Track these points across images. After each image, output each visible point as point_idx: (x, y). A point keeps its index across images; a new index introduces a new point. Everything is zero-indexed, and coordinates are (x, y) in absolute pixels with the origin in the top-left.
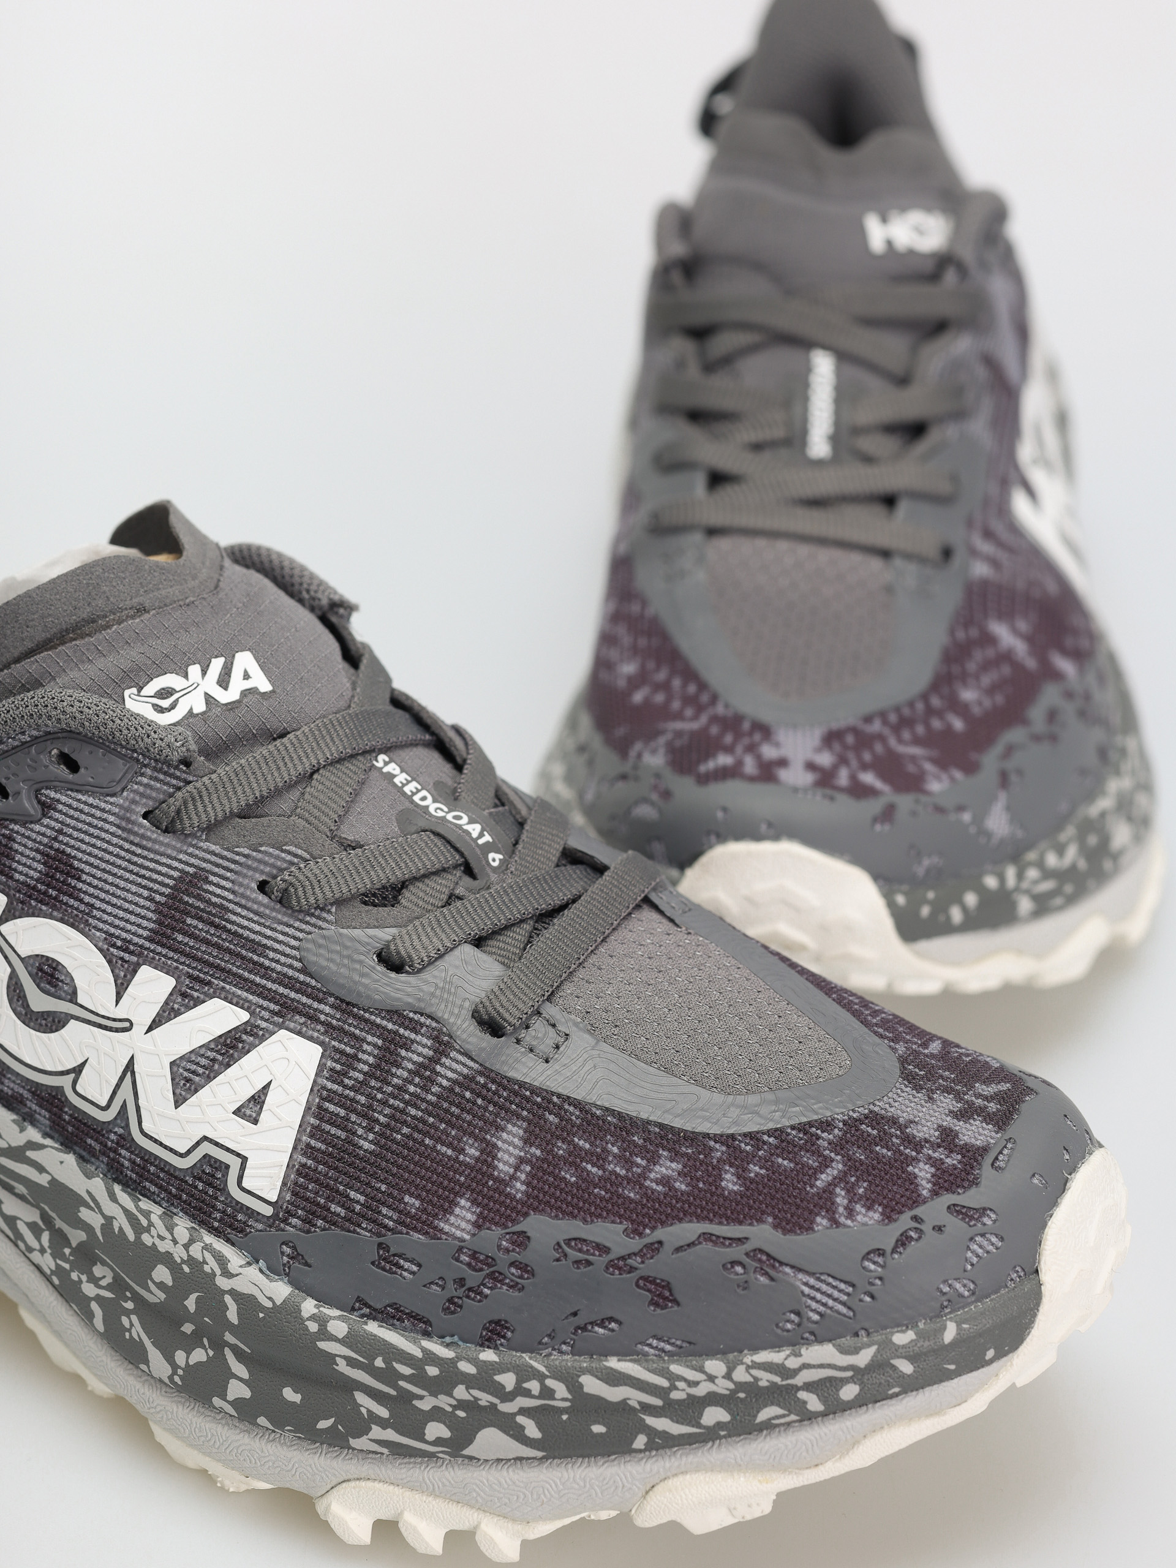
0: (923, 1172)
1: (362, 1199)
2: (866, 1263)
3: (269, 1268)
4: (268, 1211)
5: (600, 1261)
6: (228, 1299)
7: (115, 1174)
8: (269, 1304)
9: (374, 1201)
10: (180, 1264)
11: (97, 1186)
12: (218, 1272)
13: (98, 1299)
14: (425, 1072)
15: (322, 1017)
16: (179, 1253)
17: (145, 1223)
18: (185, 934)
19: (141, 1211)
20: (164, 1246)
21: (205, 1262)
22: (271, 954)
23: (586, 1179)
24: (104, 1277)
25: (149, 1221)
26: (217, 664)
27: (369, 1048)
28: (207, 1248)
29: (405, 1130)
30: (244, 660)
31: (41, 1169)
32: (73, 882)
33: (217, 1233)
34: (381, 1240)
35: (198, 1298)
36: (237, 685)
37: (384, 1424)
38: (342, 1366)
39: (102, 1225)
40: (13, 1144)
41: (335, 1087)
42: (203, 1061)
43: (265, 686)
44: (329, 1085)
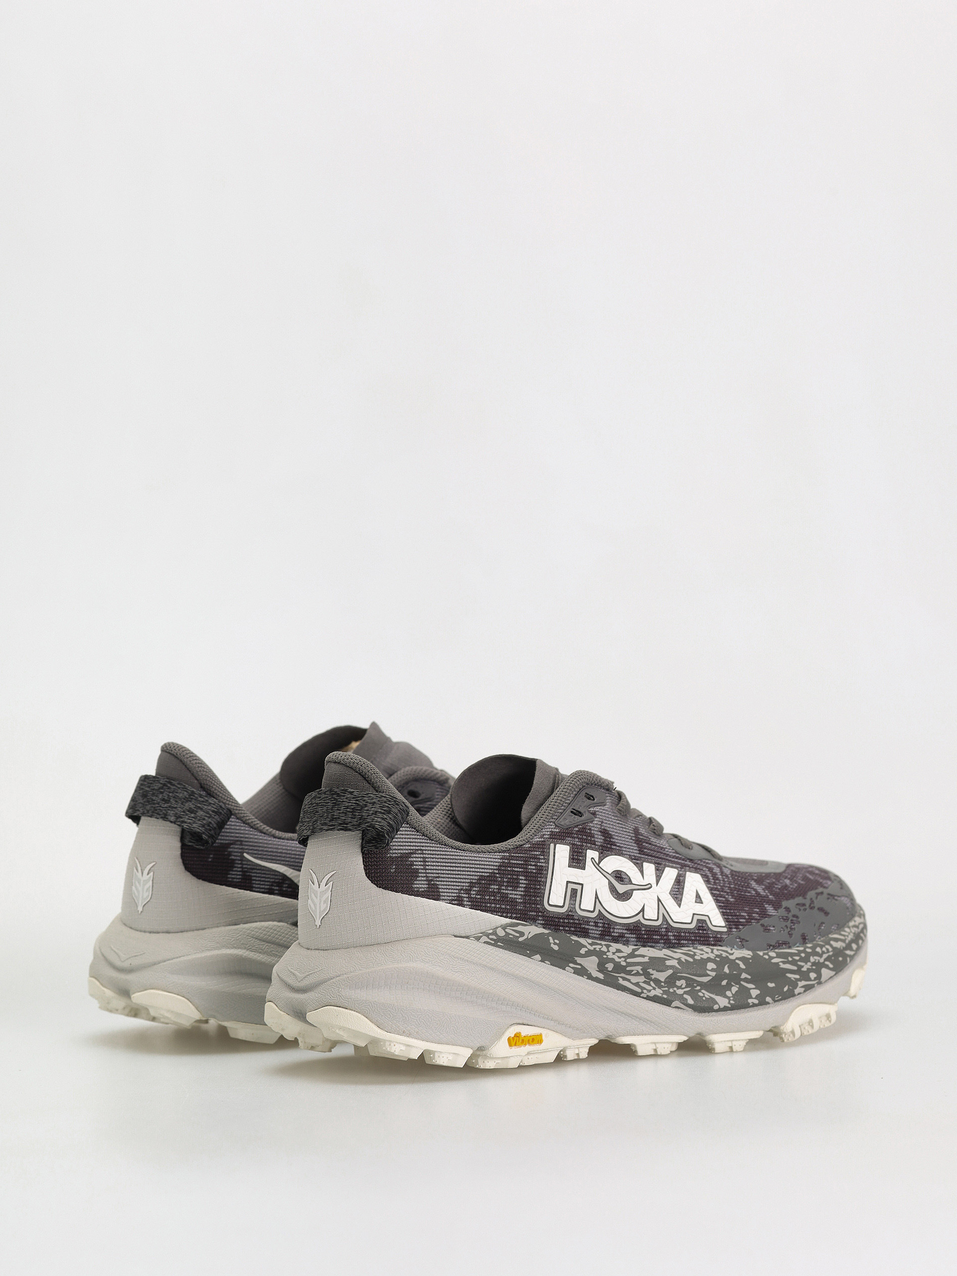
3: (737, 947)
4: (725, 930)
6: (737, 961)
7: (669, 945)
9: (750, 914)
11: (666, 952)
12: (728, 955)
13: (685, 993)
17: (692, 953)
19: (687, 951)
20: (705, 956)
21: (722, 954)
24: (682, 985)
28: (718, 950)
31: (643, 956)
32: (612, 840)
33: (715, 945)
34: (760, 923)
35: (728, 966)
37: (800, 980)
38: (782, 966)
39: (678, 963)
40: (629, 953)
42: (677, 890)
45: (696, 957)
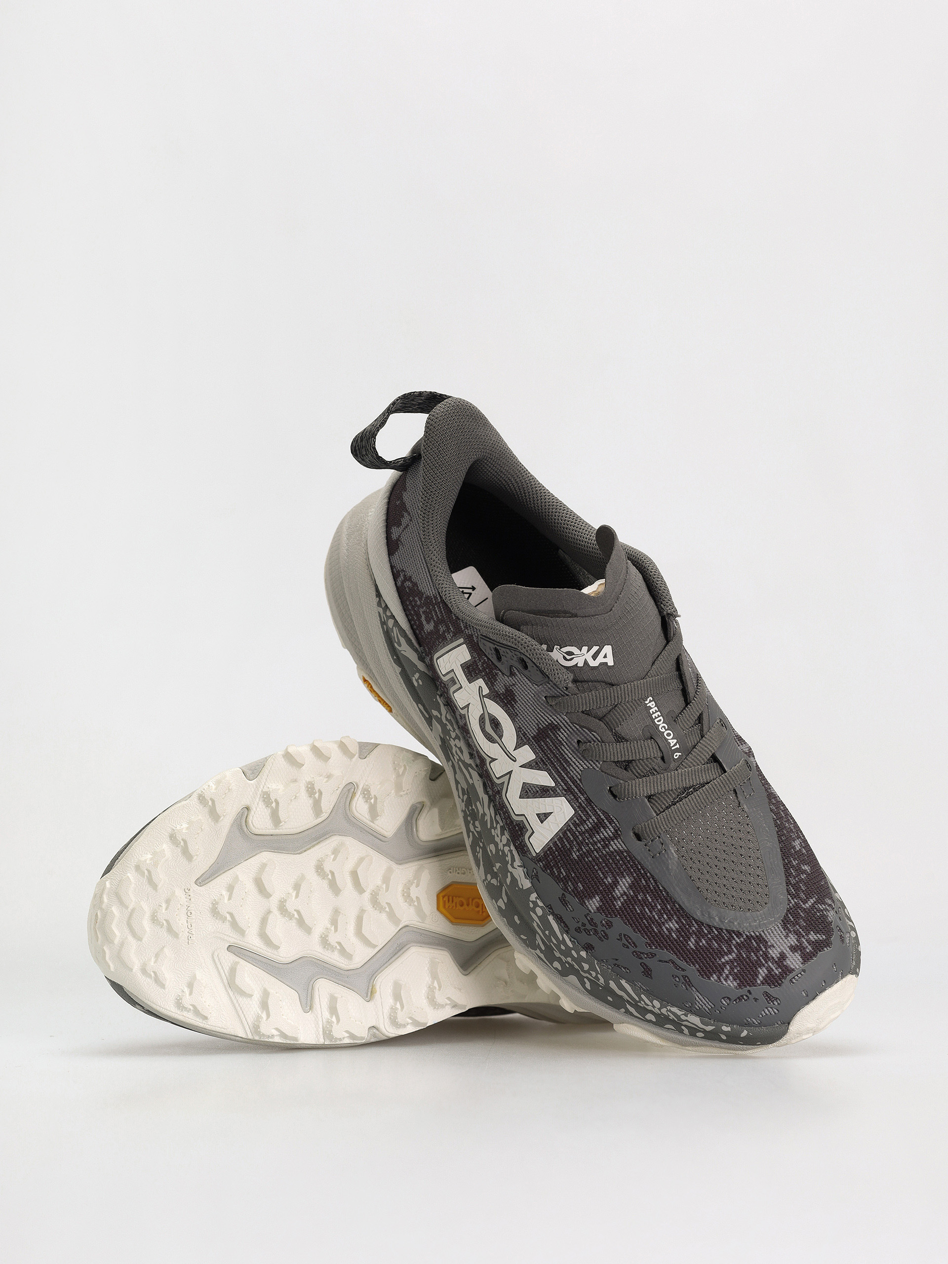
0: (762, 972)
1: (565, 874)
2: (723, 1000)
3: (526, 873)
4: (534, 855)
5: (632, 949)
6: (509, 874)
7: (491, 800)
8: (521, 887)
9: (568, 877)
10: (499, 850)
11: (486, 799)
12: (510, 863)
13: (473, 833)
14: (606, 842)
15: (580, 800)
16: (501, 846)
17: (495, 826)
18: (545, 743)
19: (495, 820)
20: (497, 839)
21: (508, 855)
22: (571, 768)
23: (643, 913)
24: (477, 828)
25: (496, 826)
26: (595, 648)
27: (591, 821)
28: (511, 851)
29: (590, 859)
30: (608, 649)
31: (471, 778)
32: (513, 703)
33: (516, 848)
34: (565, 893)
35: (500, 866)
36: (600, 659)
39: (482, 814)
40: (466, 761)
41: (573, 828)
42: (534, 789)
43: (611, 663)
44: (572, 826)
45: (493, 830)
